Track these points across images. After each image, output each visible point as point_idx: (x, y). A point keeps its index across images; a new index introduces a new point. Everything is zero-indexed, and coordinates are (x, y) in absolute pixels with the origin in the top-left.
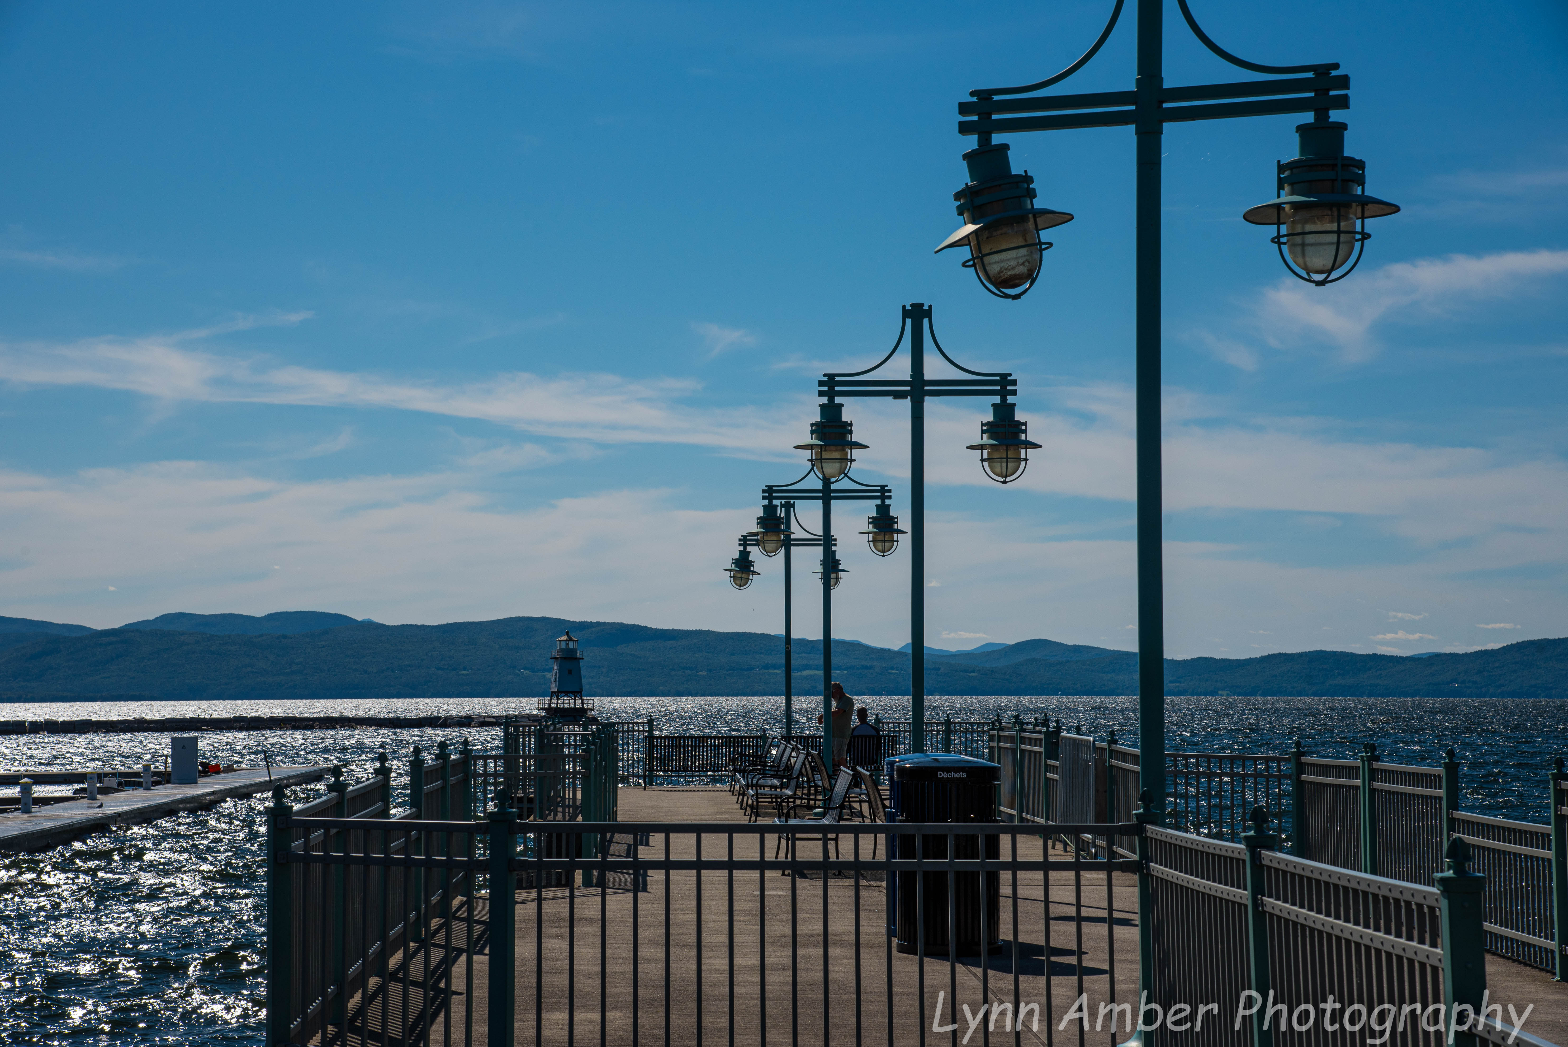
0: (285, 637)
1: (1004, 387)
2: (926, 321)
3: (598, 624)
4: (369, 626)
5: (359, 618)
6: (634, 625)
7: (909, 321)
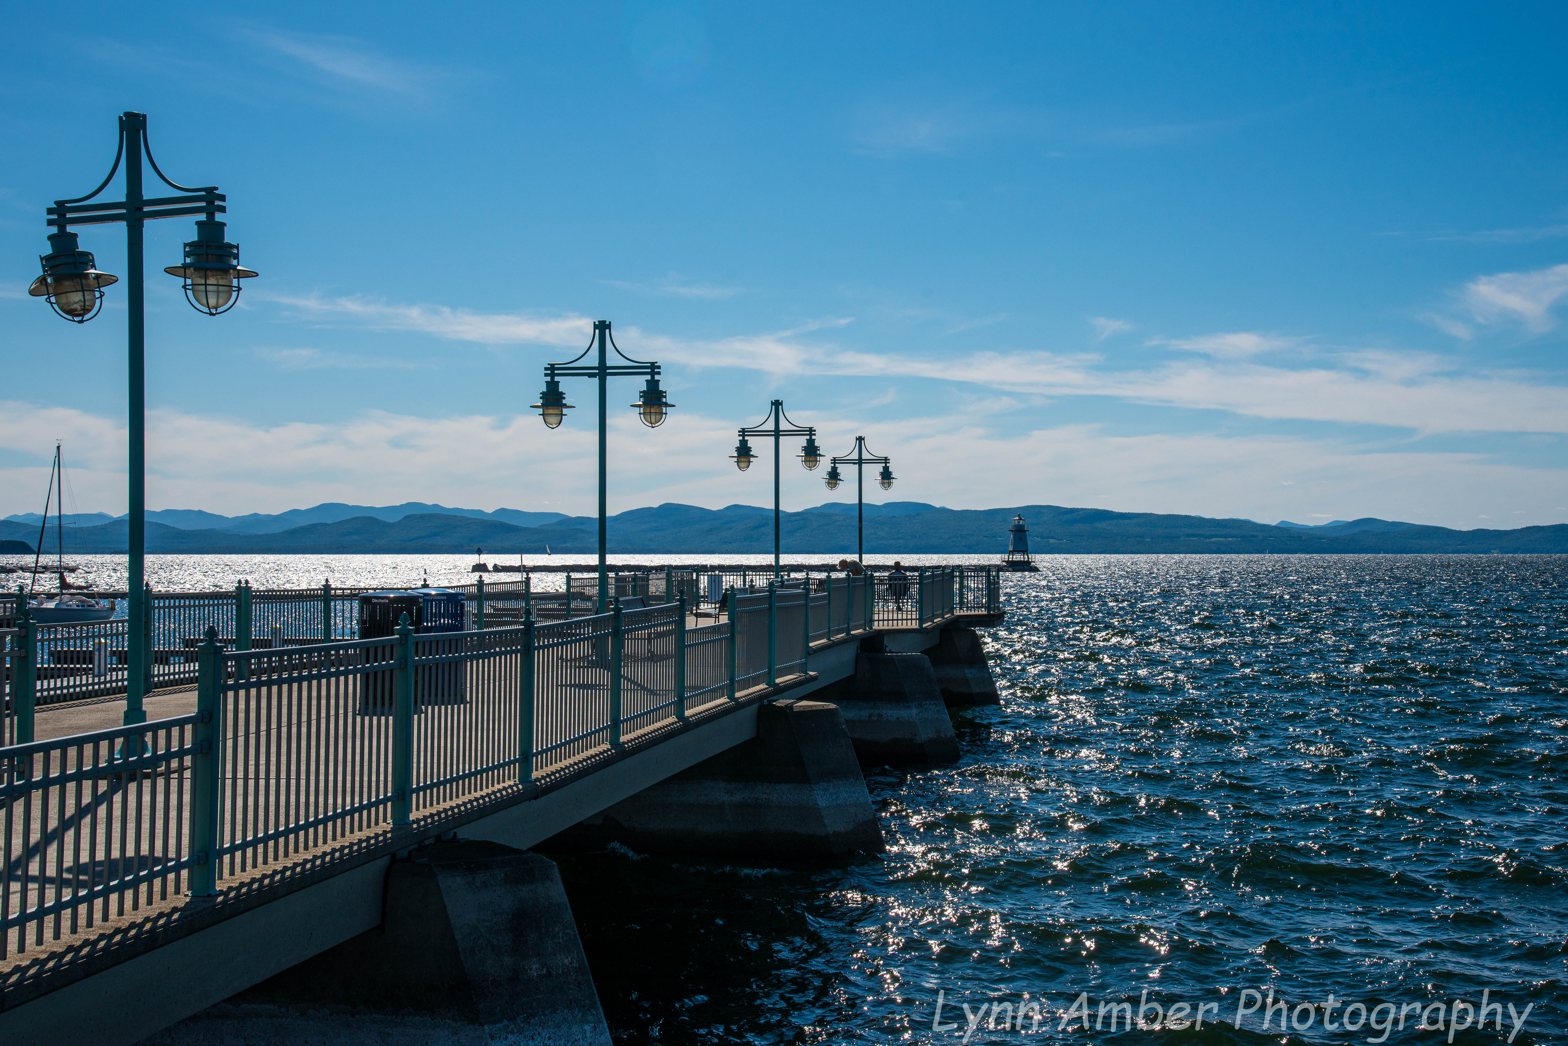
0: (894, 517)
1: (653, 370)
2: (607, 331)
3: (1082, 509)
4: (943, 511)
5: (938, 506)
6: (1104, 511)
7: (597, 331)
